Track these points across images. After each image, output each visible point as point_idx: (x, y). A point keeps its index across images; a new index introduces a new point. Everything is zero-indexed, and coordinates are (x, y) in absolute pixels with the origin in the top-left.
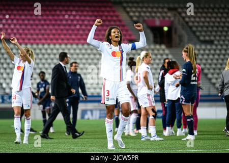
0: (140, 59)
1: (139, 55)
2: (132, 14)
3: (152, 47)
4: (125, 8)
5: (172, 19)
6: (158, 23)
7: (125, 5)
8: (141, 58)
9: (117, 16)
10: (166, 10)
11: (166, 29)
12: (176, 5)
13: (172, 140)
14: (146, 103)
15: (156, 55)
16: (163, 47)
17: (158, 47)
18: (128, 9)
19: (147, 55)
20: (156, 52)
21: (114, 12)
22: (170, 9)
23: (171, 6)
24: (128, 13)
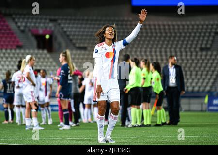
0: (25, 61)
1: (25, 58)
2: (19, 24)
3: (36, 51)
4: (14, 19)
5: (53, 28)
6: (41, 32)
7: (14, 16)
8: (27, 61)
9: (7, 26)
10: (47, 21)
11: (47, 37)
12: (57, 17)
13: (51, 129)
14: (30, 98)
15: (39, 58)
16: (45, 52)
17: (41, 51)
18: (16, 20)
19: (31, 59)
20: (39, 56)
21: (4, 22)
22: (51, 21)
23: (53, 17)
24: (16, 23)
